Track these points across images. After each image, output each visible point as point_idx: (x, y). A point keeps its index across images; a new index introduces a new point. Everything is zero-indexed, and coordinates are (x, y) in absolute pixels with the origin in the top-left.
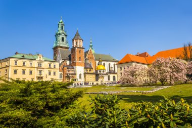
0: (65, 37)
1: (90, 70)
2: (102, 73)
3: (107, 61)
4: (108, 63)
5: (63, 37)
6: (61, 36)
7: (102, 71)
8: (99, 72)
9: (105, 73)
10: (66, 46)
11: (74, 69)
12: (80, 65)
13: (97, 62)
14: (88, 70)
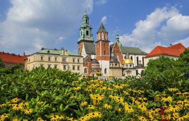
0: (89, 30)
1: (116, 65)
2: (129, 67)
3: (135, 54)
4: (136, 56)
5: (88, 30)
6: (85, 30)
7: (129, 65)
8: (125, 67)
9: (132, 67)
10: (91, 40)
11: (98, 63)
12: (105, 59)
13: (124, 56)
14: (114, 64)
